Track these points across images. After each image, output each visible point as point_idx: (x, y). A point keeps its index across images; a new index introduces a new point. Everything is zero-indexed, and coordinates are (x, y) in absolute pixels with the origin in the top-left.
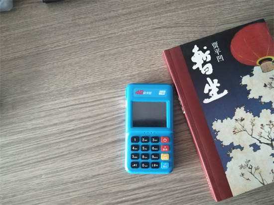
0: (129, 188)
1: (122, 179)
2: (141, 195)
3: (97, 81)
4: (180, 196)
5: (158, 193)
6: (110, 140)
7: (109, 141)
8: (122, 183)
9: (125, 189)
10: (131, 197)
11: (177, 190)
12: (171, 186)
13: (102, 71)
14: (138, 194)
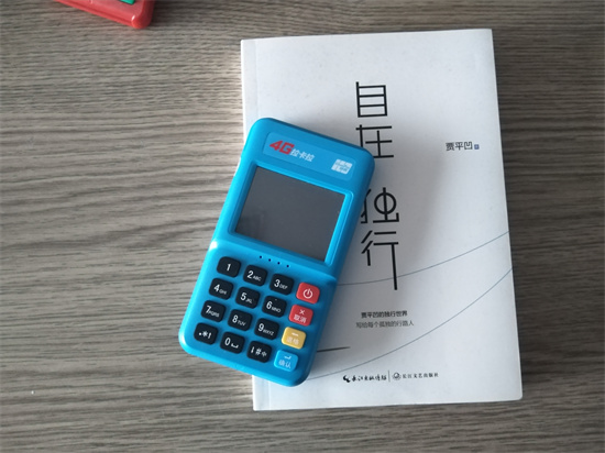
0: (52, 369)
1: (38, 341)
2: (78, 392)
3: (26, 83)
4: (177, 412)
5: (121, 393)
6: (28, 237)
7: (23, 241)
8: (36, 354)
9: (39, 369)
10: (51, 392)
11: (173, 396)
12: (160, 384)
13: (46, 61)
14: (71, 387)
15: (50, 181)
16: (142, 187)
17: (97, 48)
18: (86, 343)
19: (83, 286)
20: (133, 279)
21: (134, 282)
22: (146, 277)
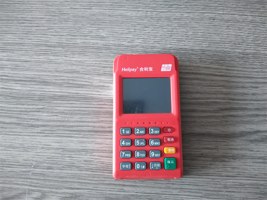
15: (210, 101)
16: (258, 109)
17: (234, 34)
18: (227, 191)
19: (227, 160)
20: (253, 159)
21: (253, 160)
22: (259, 158)
